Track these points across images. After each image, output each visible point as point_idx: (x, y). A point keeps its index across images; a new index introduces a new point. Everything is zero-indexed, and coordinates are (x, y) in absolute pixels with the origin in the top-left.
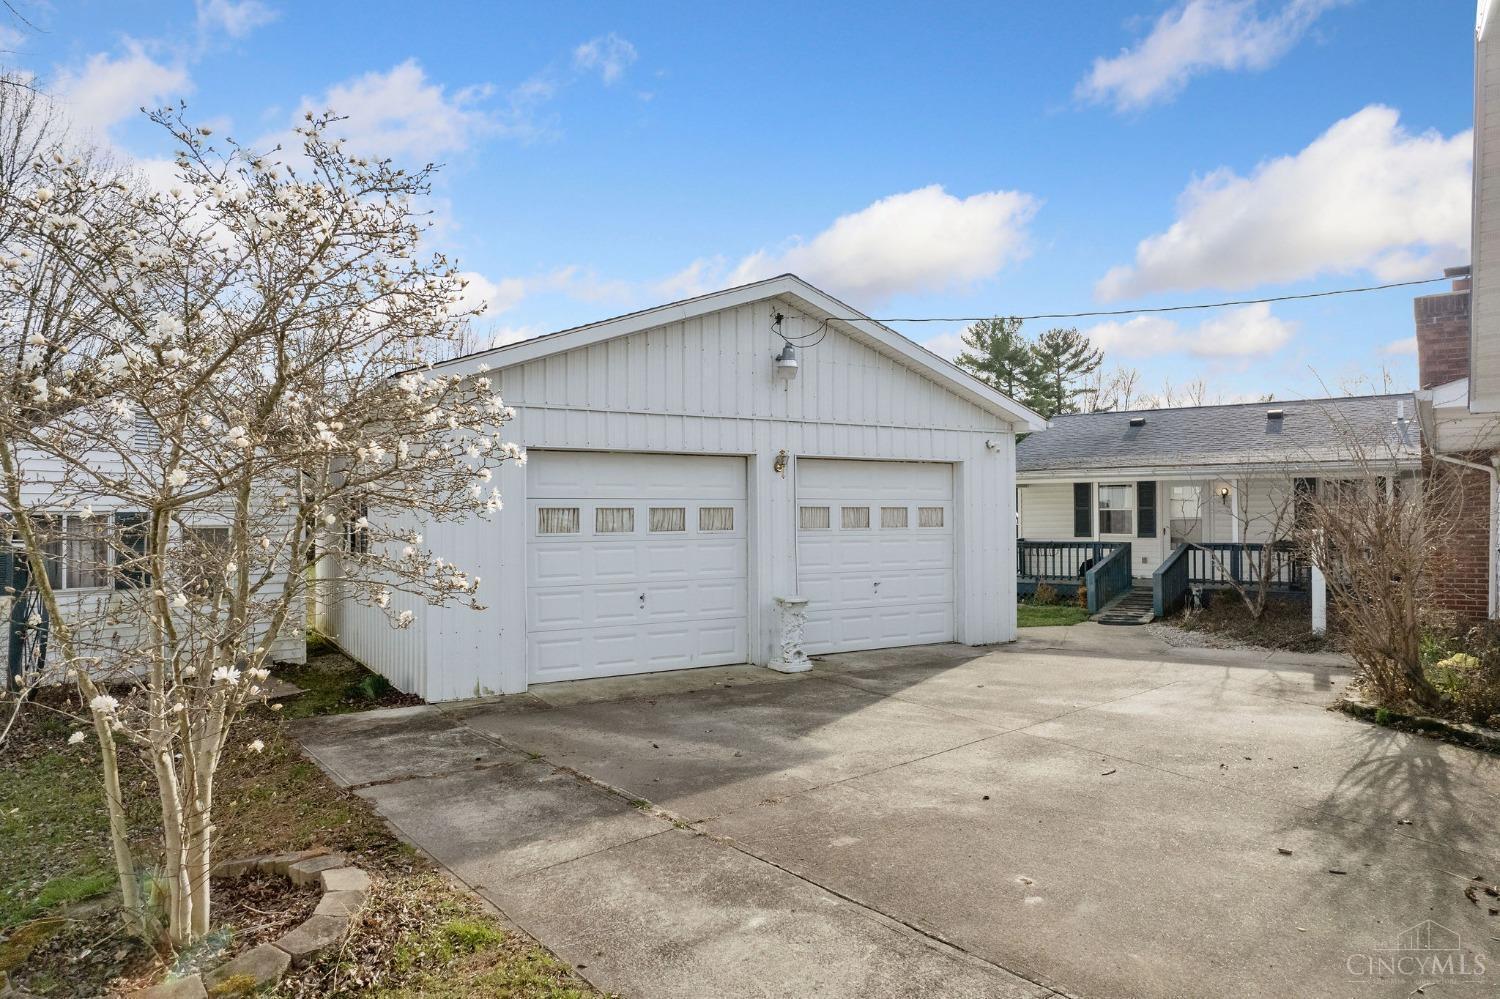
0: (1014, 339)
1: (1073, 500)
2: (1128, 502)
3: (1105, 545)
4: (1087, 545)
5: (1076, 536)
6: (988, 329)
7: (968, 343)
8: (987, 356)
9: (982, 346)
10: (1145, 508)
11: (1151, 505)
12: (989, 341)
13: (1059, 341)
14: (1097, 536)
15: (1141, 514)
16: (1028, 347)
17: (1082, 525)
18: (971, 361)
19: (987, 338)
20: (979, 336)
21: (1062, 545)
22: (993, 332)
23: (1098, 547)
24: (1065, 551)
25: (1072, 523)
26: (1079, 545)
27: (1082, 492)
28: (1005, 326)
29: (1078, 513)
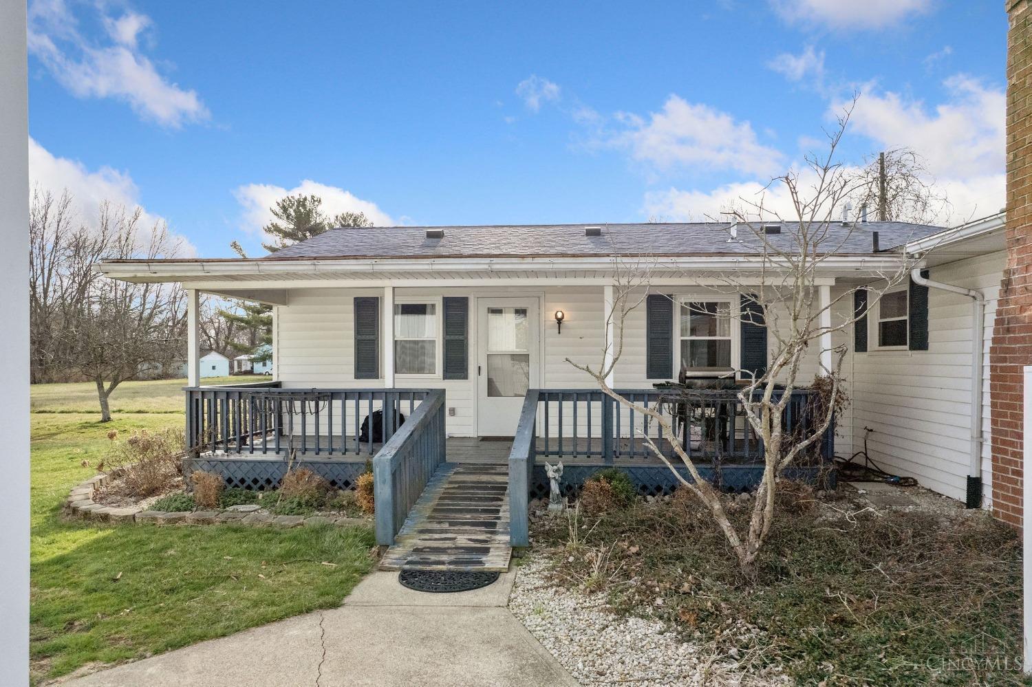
0: (314, 214)
1: (352, 324)
2: (432, 328)
3: (404, 394)
4: (373, 394)
5: (357, 377)
6: (293, 205)
7: (276, 214)
8: (292, 226)
9: (288, 218)
10: (452, 337)
11: (463, 335)
12: (293, 214)
13: (350, 222)
14: (388, 379)
15: (448, 345)
16: (326, 222)
17: (367, 363)
18: (277, 229)
19: (291, 211)
20: (285, 209)
21: (331, 395)
22: (298, 207)
23: (392, 396)
24: (337, 404)
25: (352, 359)
26: (360, 395)
27: (367, 310)
28: (307, 203)
29: (358, 343)
